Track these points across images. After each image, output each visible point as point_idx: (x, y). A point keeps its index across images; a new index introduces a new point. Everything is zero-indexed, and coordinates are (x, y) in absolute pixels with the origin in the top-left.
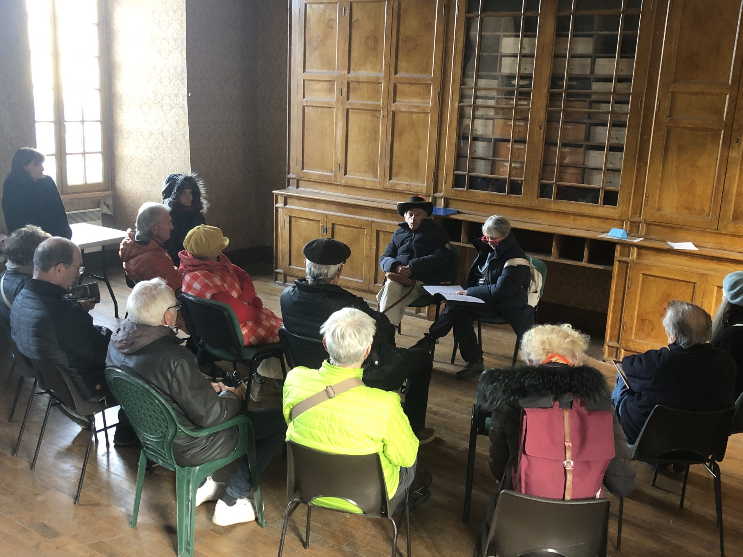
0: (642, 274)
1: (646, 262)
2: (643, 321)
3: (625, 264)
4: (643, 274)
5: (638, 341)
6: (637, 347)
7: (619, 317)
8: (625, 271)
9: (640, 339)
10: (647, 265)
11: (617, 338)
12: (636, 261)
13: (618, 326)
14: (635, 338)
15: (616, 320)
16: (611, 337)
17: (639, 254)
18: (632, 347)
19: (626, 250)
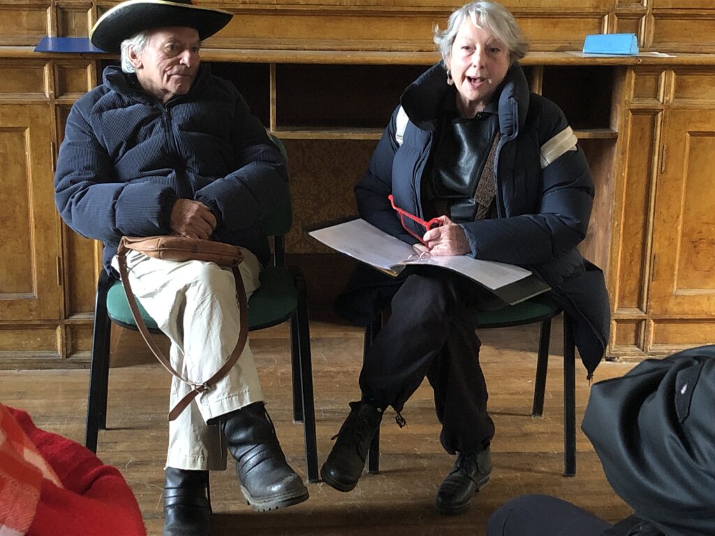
0: (689, 132)
1: (699, 102)
2: (695, 244)
3: (646, 116)
4: (692, 134)
5: (687, 293)
6: (686, 307)
7: (639, 246)
8: (648, 133)
9: (690, 287)
10: (702, 110)
11: (636, 297)
12: (676, 105)
13: (637, 269)
14: (679, 288)
15: (632, 255)
16: (622, 298)
17: (680, 87)
18: (676, 309)
19: (650, 81)
